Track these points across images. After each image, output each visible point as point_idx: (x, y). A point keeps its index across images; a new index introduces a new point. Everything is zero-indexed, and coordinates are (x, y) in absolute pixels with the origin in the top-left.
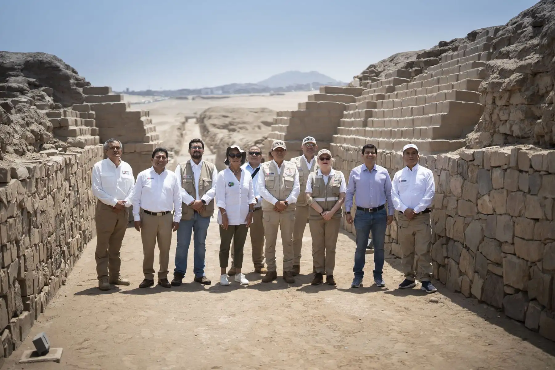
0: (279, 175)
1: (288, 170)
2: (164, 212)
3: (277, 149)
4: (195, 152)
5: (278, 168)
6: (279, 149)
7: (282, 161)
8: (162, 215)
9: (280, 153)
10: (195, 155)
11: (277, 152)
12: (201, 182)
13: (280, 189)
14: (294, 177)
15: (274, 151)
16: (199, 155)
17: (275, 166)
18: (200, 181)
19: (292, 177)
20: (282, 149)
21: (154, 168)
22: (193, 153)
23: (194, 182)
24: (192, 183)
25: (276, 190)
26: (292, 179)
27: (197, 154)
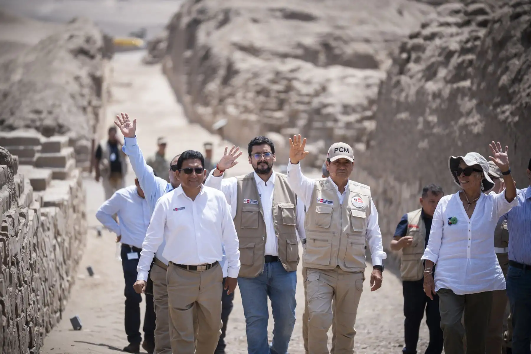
0: (341, 205)
1: (357, 198)
2: (209, 265)
3: (338, 161)
4: (259, 163)
5: (339, 193)
6: (342, 161)
7: (346, 182)
8: (206, 269)
9: (342, 168)
10: (260, 167)
11: (338, 166)
12: (275, 211)
13: (341, 231)
14: (368, 211)
15: (331, 164)
16: (266, 167)
17: (333, 189)
18: (273, 210)
19: (363, 211)
20: (347, 161)
21: (183, 187)
22: (256, 164)
23: (262, 210)
24: (259, 212)
25: (334, 233)
26: (363, 215)
27: (263, 166)
